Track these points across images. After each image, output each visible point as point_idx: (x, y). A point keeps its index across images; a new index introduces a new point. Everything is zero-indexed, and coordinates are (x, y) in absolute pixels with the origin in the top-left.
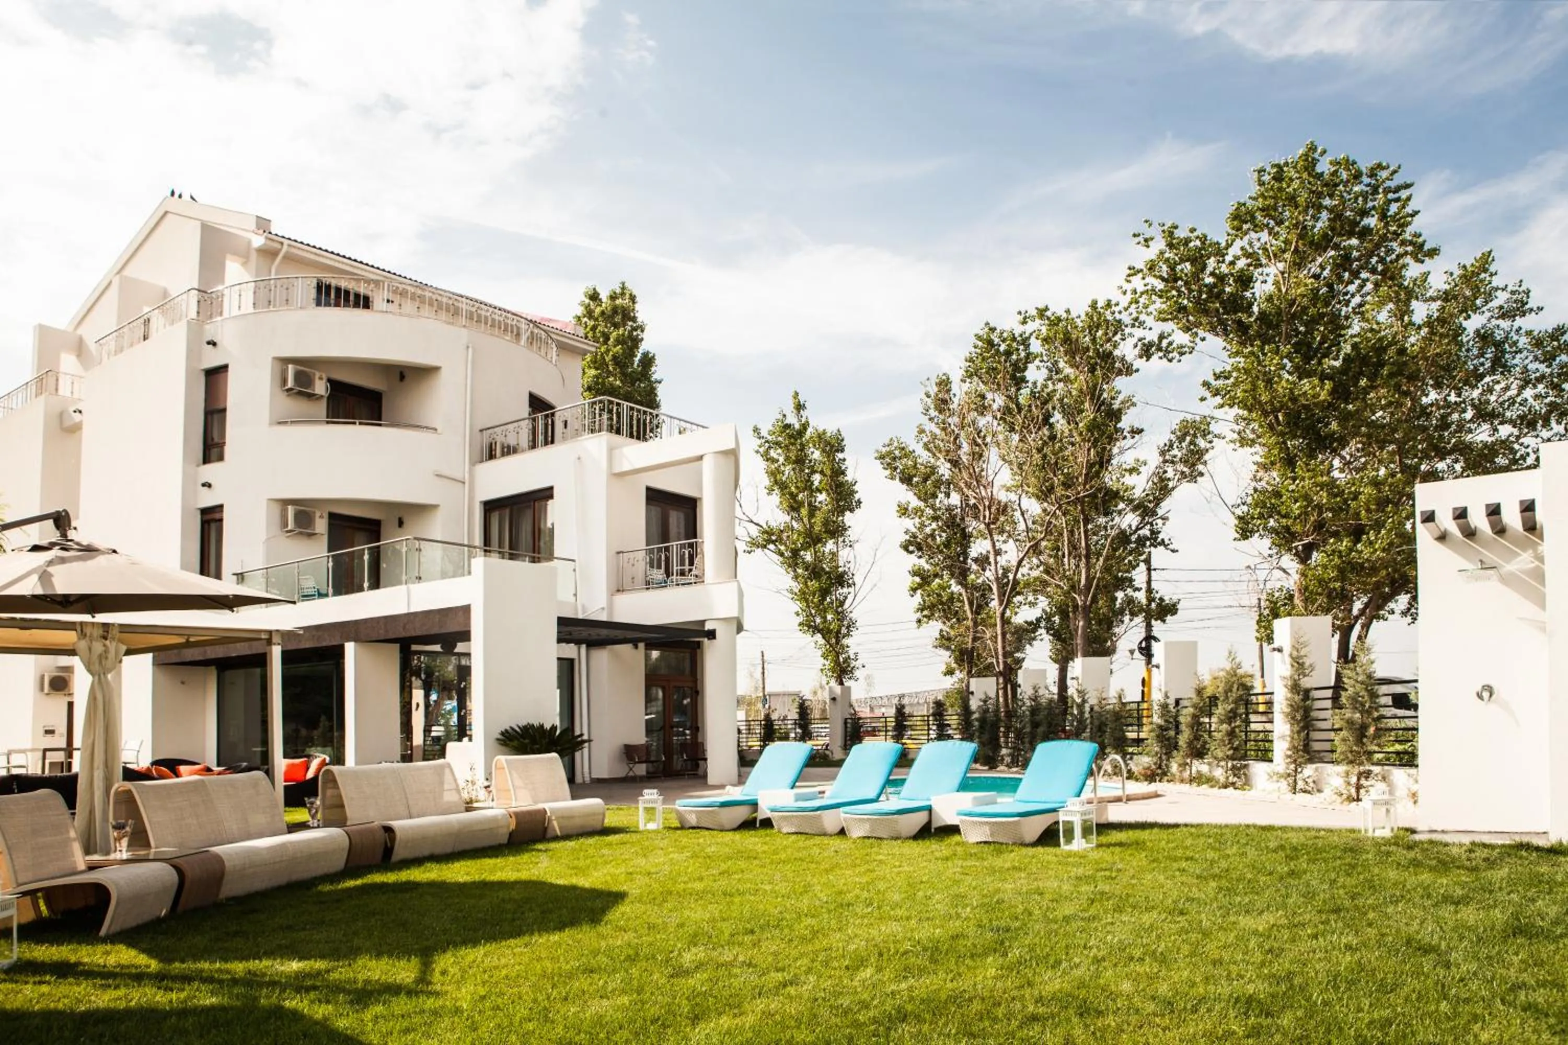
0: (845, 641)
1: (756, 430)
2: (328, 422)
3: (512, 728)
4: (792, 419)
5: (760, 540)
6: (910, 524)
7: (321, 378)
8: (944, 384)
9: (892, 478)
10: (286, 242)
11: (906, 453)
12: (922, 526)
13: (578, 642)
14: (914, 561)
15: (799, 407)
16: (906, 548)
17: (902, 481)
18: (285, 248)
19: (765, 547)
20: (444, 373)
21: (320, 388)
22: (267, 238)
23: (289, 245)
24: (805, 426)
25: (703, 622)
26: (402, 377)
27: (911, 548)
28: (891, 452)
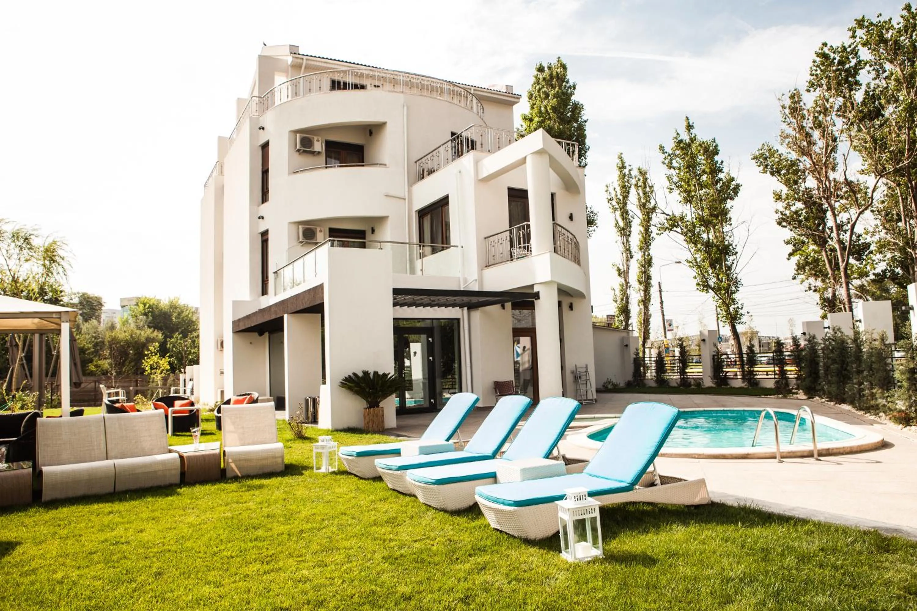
0: (735, 296)
1: (661, 148)
2: (326, 168)
3: (355, 374)
4: (685, 137)
5: (667, 225)
6: (780, 206)
7: (318, 141)
8: (795, 97)
9: (765, 172)
10: (305, 57)
11: (772, 152)
12: (788, 207)
13: (461, 306)
14: (787, 233)
15: (689, 127)
16: (779, 223)
17: (772, 174)
18: (305, 61)
19: (671, 230)
20: (388, 126)
21: (318, 146)
22: (293, 57)
23: (307, 59)
24: (692, 140)
25: (532, 286)
26: (371, 133)
27: (784, 224)
28: (762, 155)
